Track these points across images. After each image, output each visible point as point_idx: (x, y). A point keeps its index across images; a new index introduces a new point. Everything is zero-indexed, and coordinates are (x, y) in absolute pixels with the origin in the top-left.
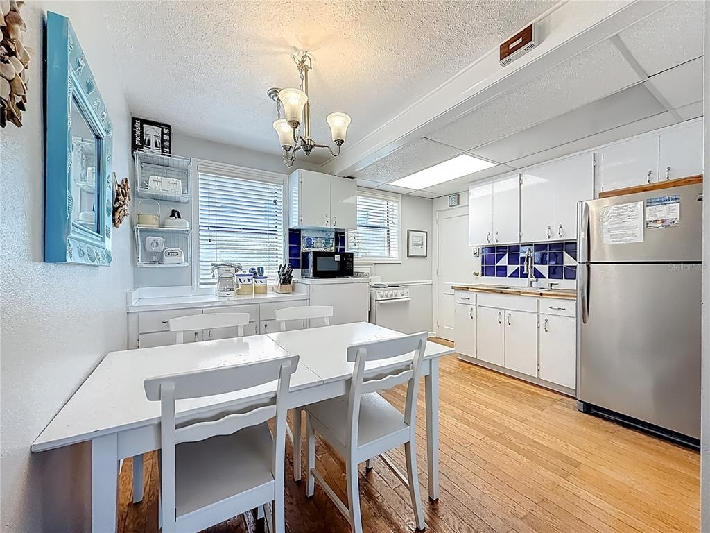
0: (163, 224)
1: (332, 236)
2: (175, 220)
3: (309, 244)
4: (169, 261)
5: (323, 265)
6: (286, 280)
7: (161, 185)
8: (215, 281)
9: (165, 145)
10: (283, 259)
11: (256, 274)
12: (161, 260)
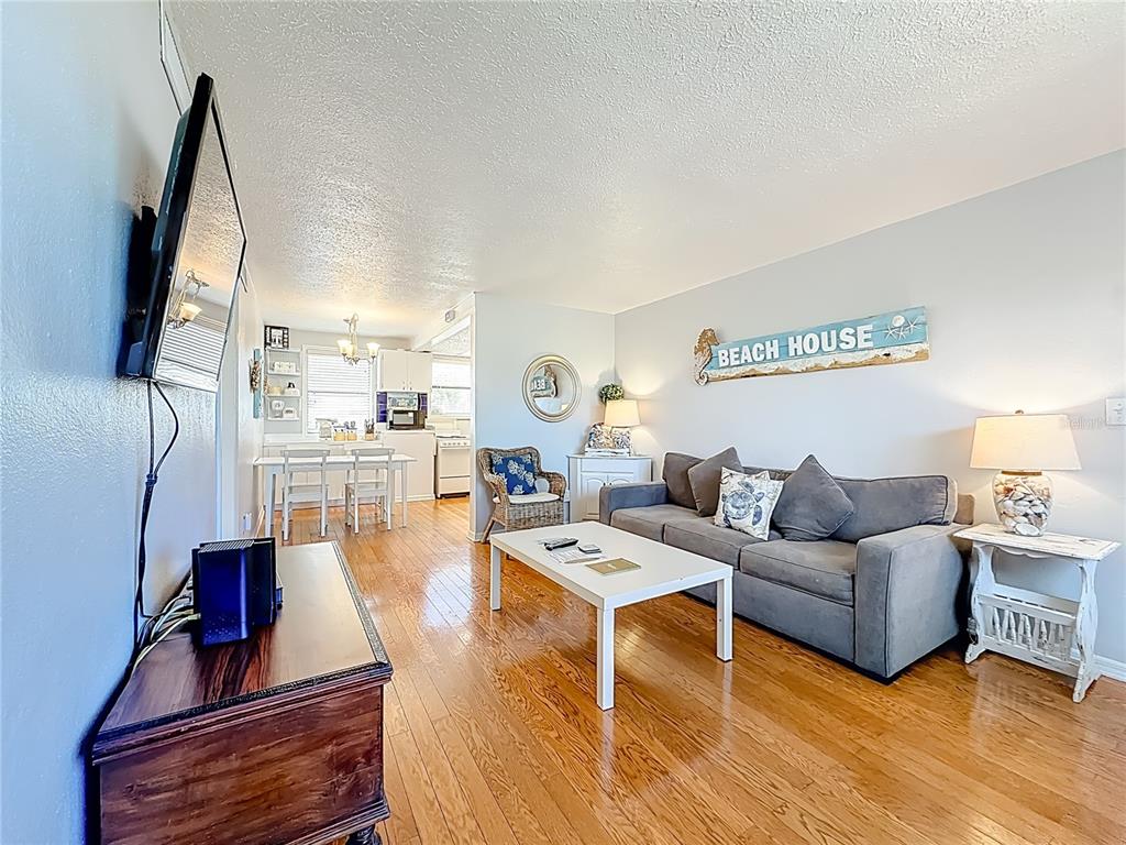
0: (283, 392)
1: (416, 396)
2: (291, 389)
3: (394, 403)
4: (286, 416)
5: (399, 420)
6: (370, 431)
7: (283, 367)
8: (318, 431)
9: (285, 342)
10: (373, 415)
11: (350, 426)
12: (281, 416)
